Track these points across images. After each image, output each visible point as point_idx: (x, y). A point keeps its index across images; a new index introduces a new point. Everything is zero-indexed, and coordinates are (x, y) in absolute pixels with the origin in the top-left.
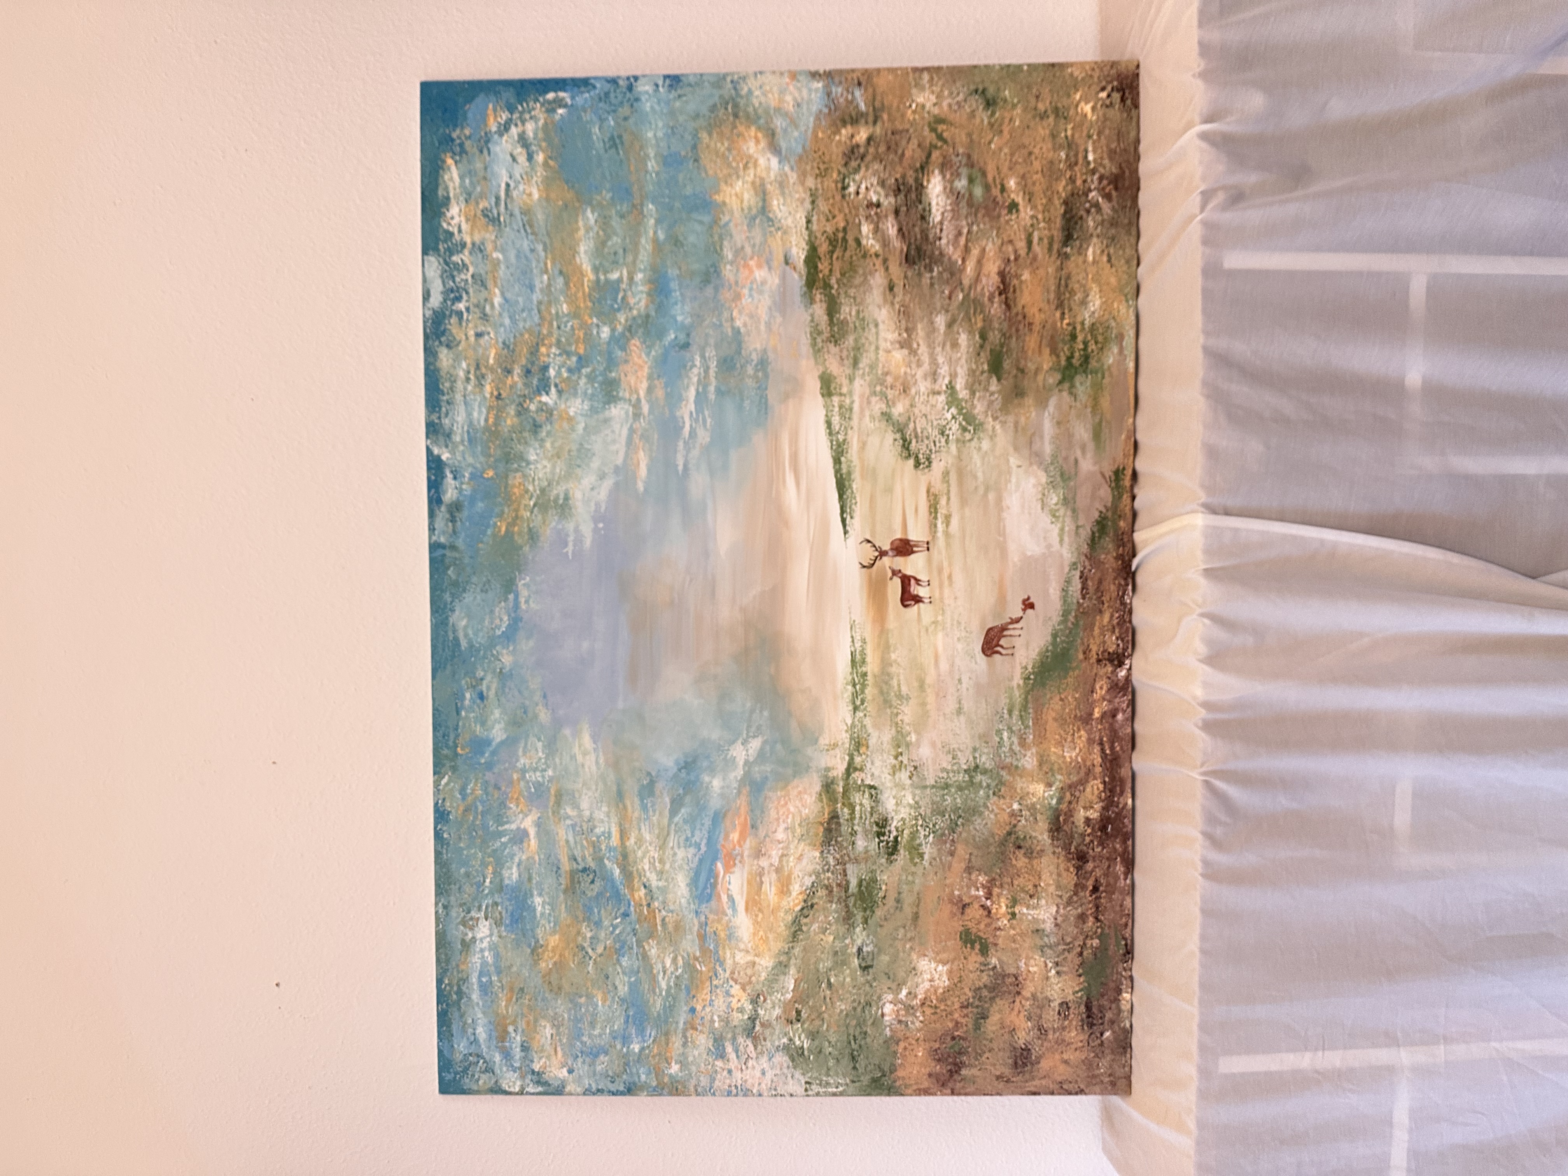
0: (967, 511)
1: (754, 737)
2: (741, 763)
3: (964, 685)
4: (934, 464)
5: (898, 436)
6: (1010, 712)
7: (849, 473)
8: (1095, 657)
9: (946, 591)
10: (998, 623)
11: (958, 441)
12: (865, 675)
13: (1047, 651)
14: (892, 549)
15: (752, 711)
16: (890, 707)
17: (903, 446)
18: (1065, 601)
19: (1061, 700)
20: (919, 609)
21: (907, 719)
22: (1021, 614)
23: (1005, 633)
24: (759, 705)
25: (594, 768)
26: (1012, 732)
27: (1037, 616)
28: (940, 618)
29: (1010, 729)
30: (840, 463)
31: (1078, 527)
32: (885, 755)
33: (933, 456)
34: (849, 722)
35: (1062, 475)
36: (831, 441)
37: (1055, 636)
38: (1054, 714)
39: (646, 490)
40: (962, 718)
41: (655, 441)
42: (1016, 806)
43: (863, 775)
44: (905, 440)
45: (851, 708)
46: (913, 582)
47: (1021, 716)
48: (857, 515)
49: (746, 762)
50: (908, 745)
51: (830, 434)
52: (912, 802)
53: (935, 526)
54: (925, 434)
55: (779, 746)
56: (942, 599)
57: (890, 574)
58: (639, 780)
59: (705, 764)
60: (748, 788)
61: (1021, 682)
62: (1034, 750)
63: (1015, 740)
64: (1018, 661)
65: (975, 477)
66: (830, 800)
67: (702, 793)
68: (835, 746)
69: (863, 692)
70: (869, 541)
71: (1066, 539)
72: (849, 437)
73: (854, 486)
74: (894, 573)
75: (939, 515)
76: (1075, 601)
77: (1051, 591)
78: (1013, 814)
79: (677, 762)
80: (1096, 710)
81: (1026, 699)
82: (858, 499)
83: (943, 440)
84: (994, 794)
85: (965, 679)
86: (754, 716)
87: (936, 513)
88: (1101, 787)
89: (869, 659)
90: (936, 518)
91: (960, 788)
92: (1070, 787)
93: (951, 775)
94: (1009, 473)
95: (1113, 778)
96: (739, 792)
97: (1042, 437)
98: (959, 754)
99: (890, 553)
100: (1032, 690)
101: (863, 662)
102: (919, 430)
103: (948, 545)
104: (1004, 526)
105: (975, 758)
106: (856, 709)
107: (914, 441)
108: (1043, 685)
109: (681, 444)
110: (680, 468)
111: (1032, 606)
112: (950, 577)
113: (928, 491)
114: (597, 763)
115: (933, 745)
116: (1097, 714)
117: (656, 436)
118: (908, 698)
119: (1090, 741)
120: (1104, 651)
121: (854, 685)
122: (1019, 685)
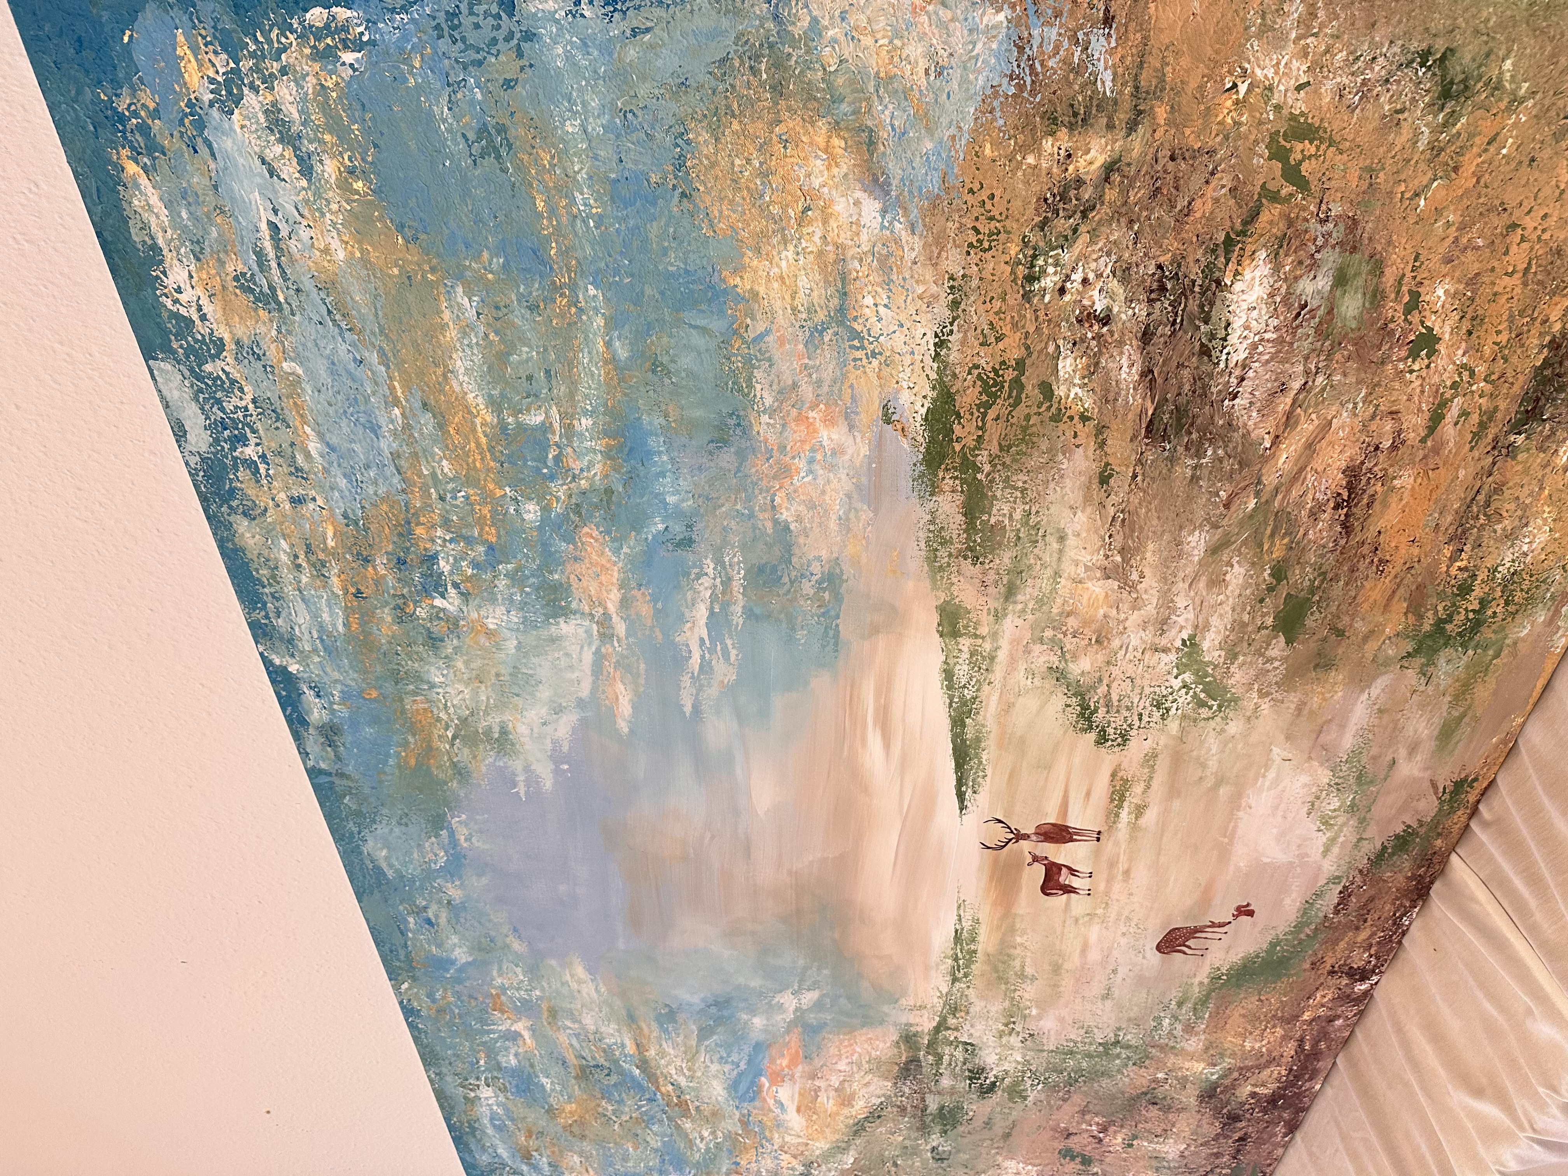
0: (1176, 804)
1: (809, 990)
2: (791, 1009)
3: (1120, 975)
4: (1133, 744)
5: (1074, 701)
6: (1180, 1005)
7: (978, 740)
8: (1329, 968)
9: (1117, 887)
10: (1191, 924)
11: (1184, 717)
12: (975, 952)
13: (1257, 956)
14: (1036, 834)
15: (806, 968)
16: (1006, 984)
17: (1081, 714)
18: (1305, 913)
19: (1260, 1000)
20: (1068, 900)
21: (1027, 996)
22: (1231, 919)
23: (1198, 935)
24: (816, 964)
25: (594, 994)
26: (1177, 1019)
27: (1254, 925)
28: (1100, 911)
29: (1175, 1018)
30: (963, 725)
31: (1360, 839)
32: (991, 1023)
33: (1133, 733)
34: (945, 990)
35: (1359, 777)
36: (951, 698)
37: (1273, 945)
38: (1243, 1012)
39: (632, 731)
40: (1109, 1003)
41: (642, 672)
42: (1160, 1075)
43: (958, 1034)
44: (1085, 707)
45: (949, 978)
46: (1064, 870)
47: (1195, 1009)
48: (986, 787)
49: (797, 1010)
50: (1024, 1017)
51: (950, 687)
52: (1019, 1059)
53: (1117, 815)
54: (1126, 702)
55: (843, 1001)
56: (1107, 893)
57: (1029, 859)
58: (655, 1009)
59: (742, 1005)
60: (800, 1029)
61: (1206, 981)
62: (1203, 1037)
63: (1179, 1027)
64: (1208, 962)
65: (1204, 766)
66: (911, 1048)
67: (739, 1026)
68: (922, 1007)
69: (967, 966)
70: (1000, 821)
71: (1336, 850)
72: (983, 695)
73: (985, 756)
74: (1036, 859)
75: (1126, 804)
76: (1321, 915)
77: (1287, 901)
78: (1155, 1080)
79: (703, 1000)
80: (1307, 1014)
81: (1208, 996)
82: (989, 772)
83: (1157, 715)
84: (1134, 1064)
85: (1122, 971)
86: (809, 972)
87: (1122, 799)
88: (1284, 1073)
89: (981, 938)
90: (1120, 806)
91: (1090, 1056)
92: (1241, 1068)
93: (1079, 1045)
94: (1267, 767)
95: (1303, 1068)
96: (788, 1031)
97: (1342, 727)
98: (1096, 1030)
99: (1034, 838)
100: (1220, 988)
101: (973, 940)
102: (1115, 697)
103: (1133, 838)
104: (1235, 827)
105: (1116, 1035)
106: (955, 980)
107: (1102, 711)
108: (1239, 986)
109: (686, 681)
110: (688, 709)
111: (1251, 913)
112: (1127, 873)
113: (1114, 775)
114: (597, 990)
115: (1061, 1020)
116: (1306, 1016)
117: (642, 666)
118: (1033, 979)
119: (1285, 1038)
120: (1345, 965)
121: (956, 959)
122: (1201, 983)
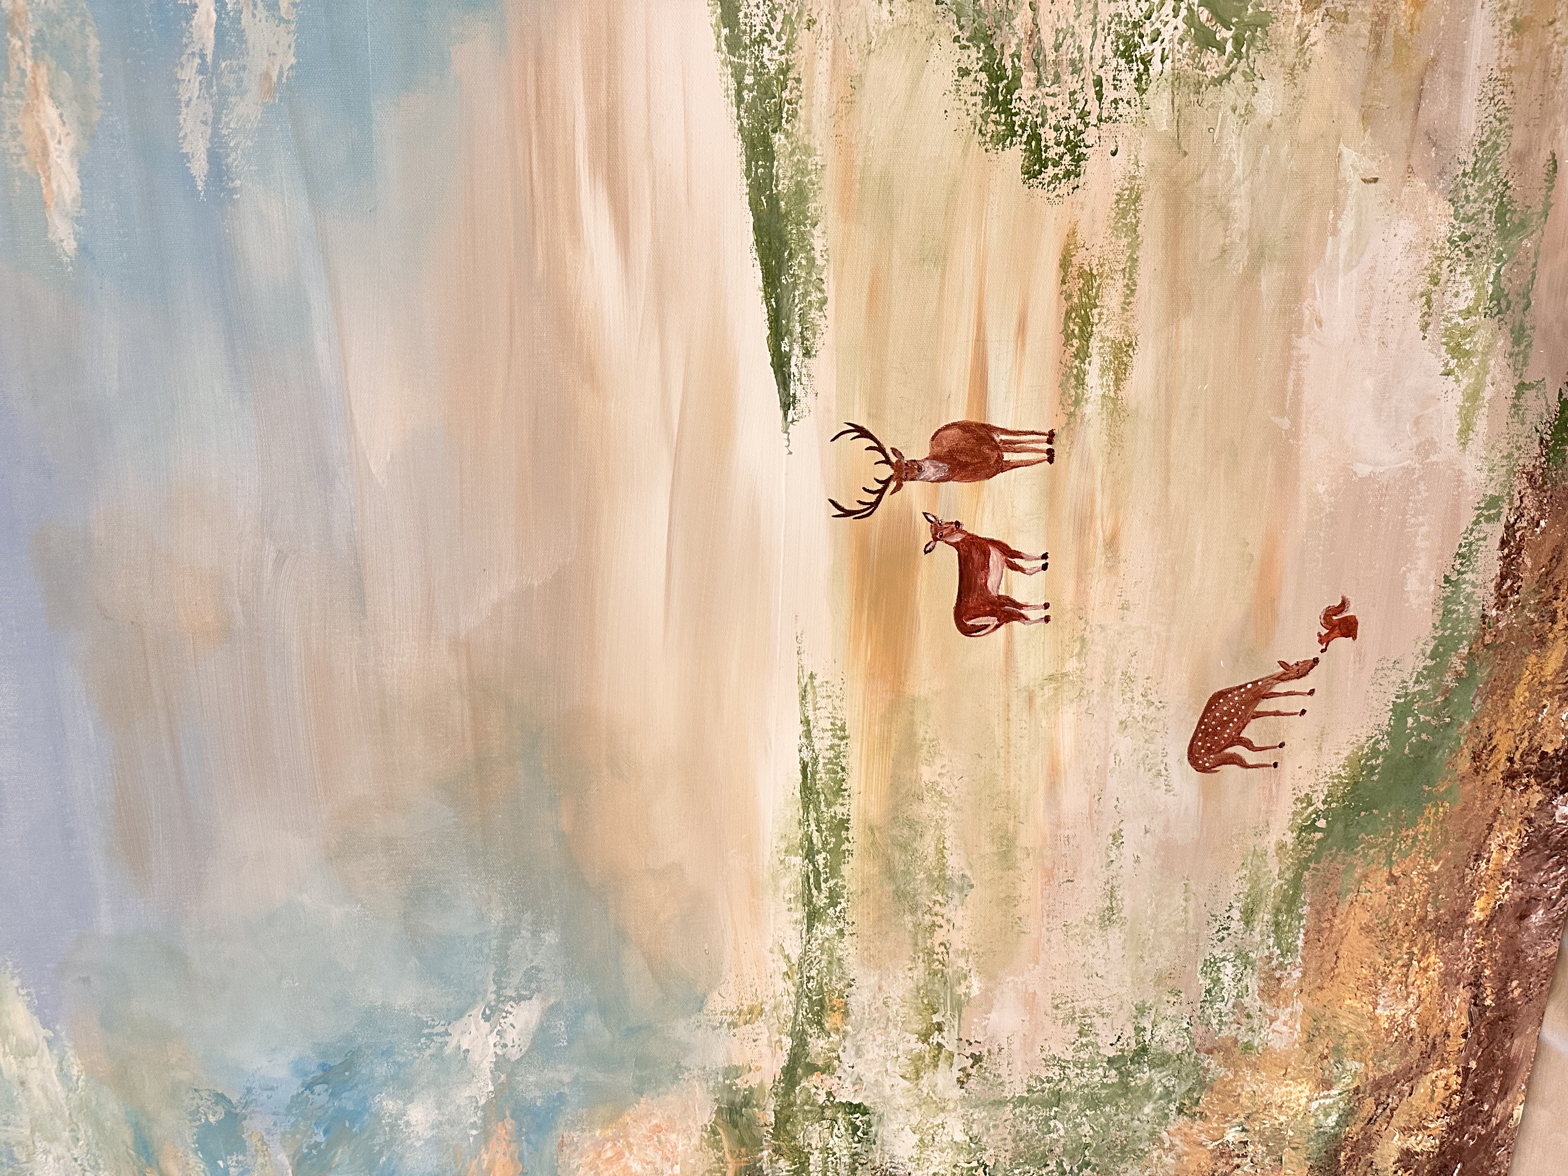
1: (519, 999)
2: (487, 1065)
3: (1129, 850)
4: (1092, 167)
5: (973, 57)
6: (1248, 916)
7: (801, 194)
8: (1504, 766)
9: (1098, 587)
10: (1244, 678)
11: (1177, 78)
12: (843, 824)
13: (1375, 752)
14: (934, 457)
15: (509, 933)
16: (913, 910)
17: (992, 93)
18: (1448, 612)
19: (1391, 879)
20: (1010, 641)
21: (958, 940)
22: (1314, 650)
23: (1263, 706)
24: (528, 916)
25: (57, 1088)
26: (1247, 962)
27: (1360, 656)
28: (1071, 665)
29: (1243, 957)
30: (769, 155)
31: (1522, 387)
32: (894, 1033)
33: (1091, 134)
34: (795, 952)
36: (738, 73)
37: (1401, 712)
38: (1365, 917)
39: (82, 247)
40: (1115, 934)
41: (94, 62)
42: (1232, 1135)
43: (830, 1082)
44: (995, 73)
45: (800, 914)
46: (995, 556)
47: (1277, 924)
48: (824, 343)
49: (500, 1063)
50: (958, 1006)
51: (734, 45)
52: (960, 1137)
53: (1080, 381)
54: (1069, 52)
55: (592, 1021)
56: (1081, 611)
57: (925, 535)
58: (194, 1114)
59: (382, 1070)
60: (510, 1124)
61: (1290, 838)
62: (1299, 1007)
63: (1253, 982)
64: (1288, 784)
65: (1225, 215)
66: (742, 1143)
67: (379, 1140)
68: (754, 1013)
69: (834, 871)
70: (863, 433)
71: (1481, 425)
72: (800, 57)
73: (818, 243)
74: (939, 531)
75: (1094, 343)
76: (1475, 614)
77: (1412, 583)
78: (1223, 1153)
79: (298, 1068)
80: (1479, 903)
81: (1296, 883)
82: (830, 288)
83: (1128, 78)
84: (1180, 1111)
85: (1131, 833)
86: (516, 946)
87: (1085, 336)
88: (1455, 1082)
89: (853, 783)
90: (1083, 354)
91: (1093, 1102)
92: (1377, 1085)
93: (1071, 1073)
95: (1488, 1062)
96: (486, 1135)
98: (1098, 1021)
99: (930, 470)
100: (1316, 857)
101: (839, 790)
102: (1048, 38)
103: (1115, 441)
104: (1299, 382)
105: (1139, 1030)
106: (813, 916)
107: (1028, 78)
108: (1349, 843)
109: (189, 72)
110: (199, 167)
111: (1349, 628)
112: (1112, 543)
113: (1065, 263)
114: (63, 1073)
115: (1030, 1002)
116: (1478, 913)
117: (93, 44)
118: (965, 886)
119: (1449, 979)
120: (1531, 750)
121: (810, 854)
122: (1282, 846)
